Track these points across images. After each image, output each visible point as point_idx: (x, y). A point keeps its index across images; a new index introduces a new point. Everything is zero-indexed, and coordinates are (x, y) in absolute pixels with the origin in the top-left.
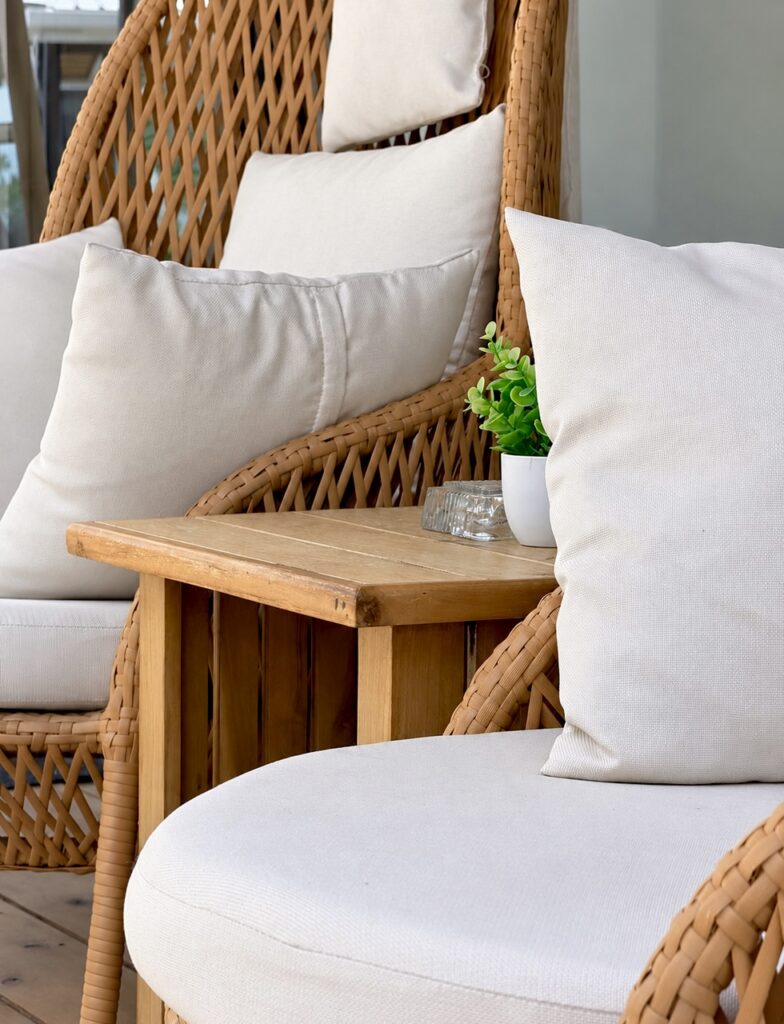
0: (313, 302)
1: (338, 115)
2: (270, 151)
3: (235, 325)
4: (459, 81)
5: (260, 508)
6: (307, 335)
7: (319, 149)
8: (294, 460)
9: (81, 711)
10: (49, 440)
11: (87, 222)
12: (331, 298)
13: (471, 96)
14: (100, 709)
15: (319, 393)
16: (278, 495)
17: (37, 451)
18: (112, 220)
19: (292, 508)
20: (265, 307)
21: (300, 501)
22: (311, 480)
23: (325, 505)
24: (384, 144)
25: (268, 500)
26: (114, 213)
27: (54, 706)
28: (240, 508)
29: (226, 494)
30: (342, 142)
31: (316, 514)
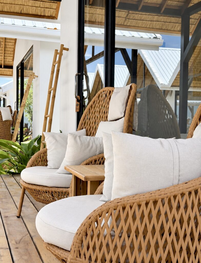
0: (97, 140)
1: (109, 118)
2: (103, 121)
3: (86, 143)
4: (121, 114)
5: (89, 164)
6: (95, 144)
7: (107, 121)
8: (93, 159)
9: (68, 188)
10: (66, 156)
11: (82, 129)
12: (99, 140)
13: (123, 116)
14: (69, 188)
15: (97, 151)
16: (91, 163)
17: (65, 157)
18: (85, 129)
19: (93, 164)
20: (90, 140)
21: (94, 163)
22: (95, 161)
23: (97, 164)
24: (113, 121)
25: (90, 164)
26: (85, 128)
27: (64, 187)
28: (87, 164)
29: (85, 162)
30: (110, 120)
31: (96, 165)
